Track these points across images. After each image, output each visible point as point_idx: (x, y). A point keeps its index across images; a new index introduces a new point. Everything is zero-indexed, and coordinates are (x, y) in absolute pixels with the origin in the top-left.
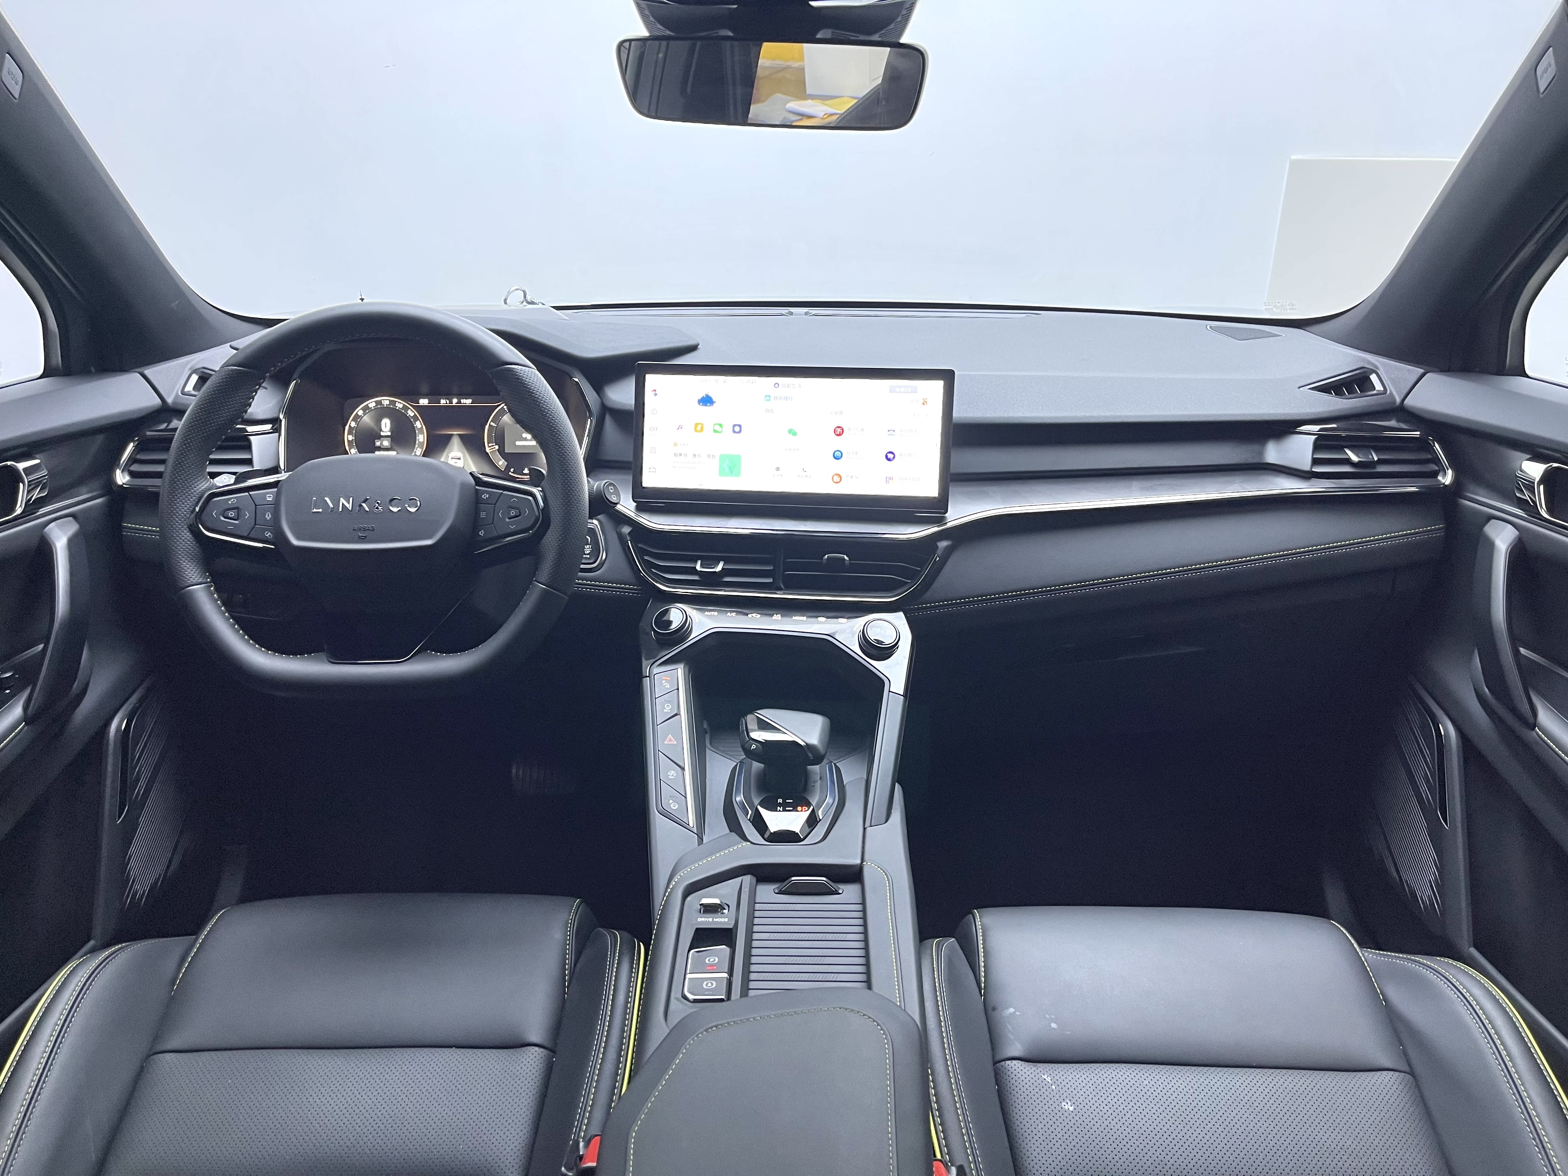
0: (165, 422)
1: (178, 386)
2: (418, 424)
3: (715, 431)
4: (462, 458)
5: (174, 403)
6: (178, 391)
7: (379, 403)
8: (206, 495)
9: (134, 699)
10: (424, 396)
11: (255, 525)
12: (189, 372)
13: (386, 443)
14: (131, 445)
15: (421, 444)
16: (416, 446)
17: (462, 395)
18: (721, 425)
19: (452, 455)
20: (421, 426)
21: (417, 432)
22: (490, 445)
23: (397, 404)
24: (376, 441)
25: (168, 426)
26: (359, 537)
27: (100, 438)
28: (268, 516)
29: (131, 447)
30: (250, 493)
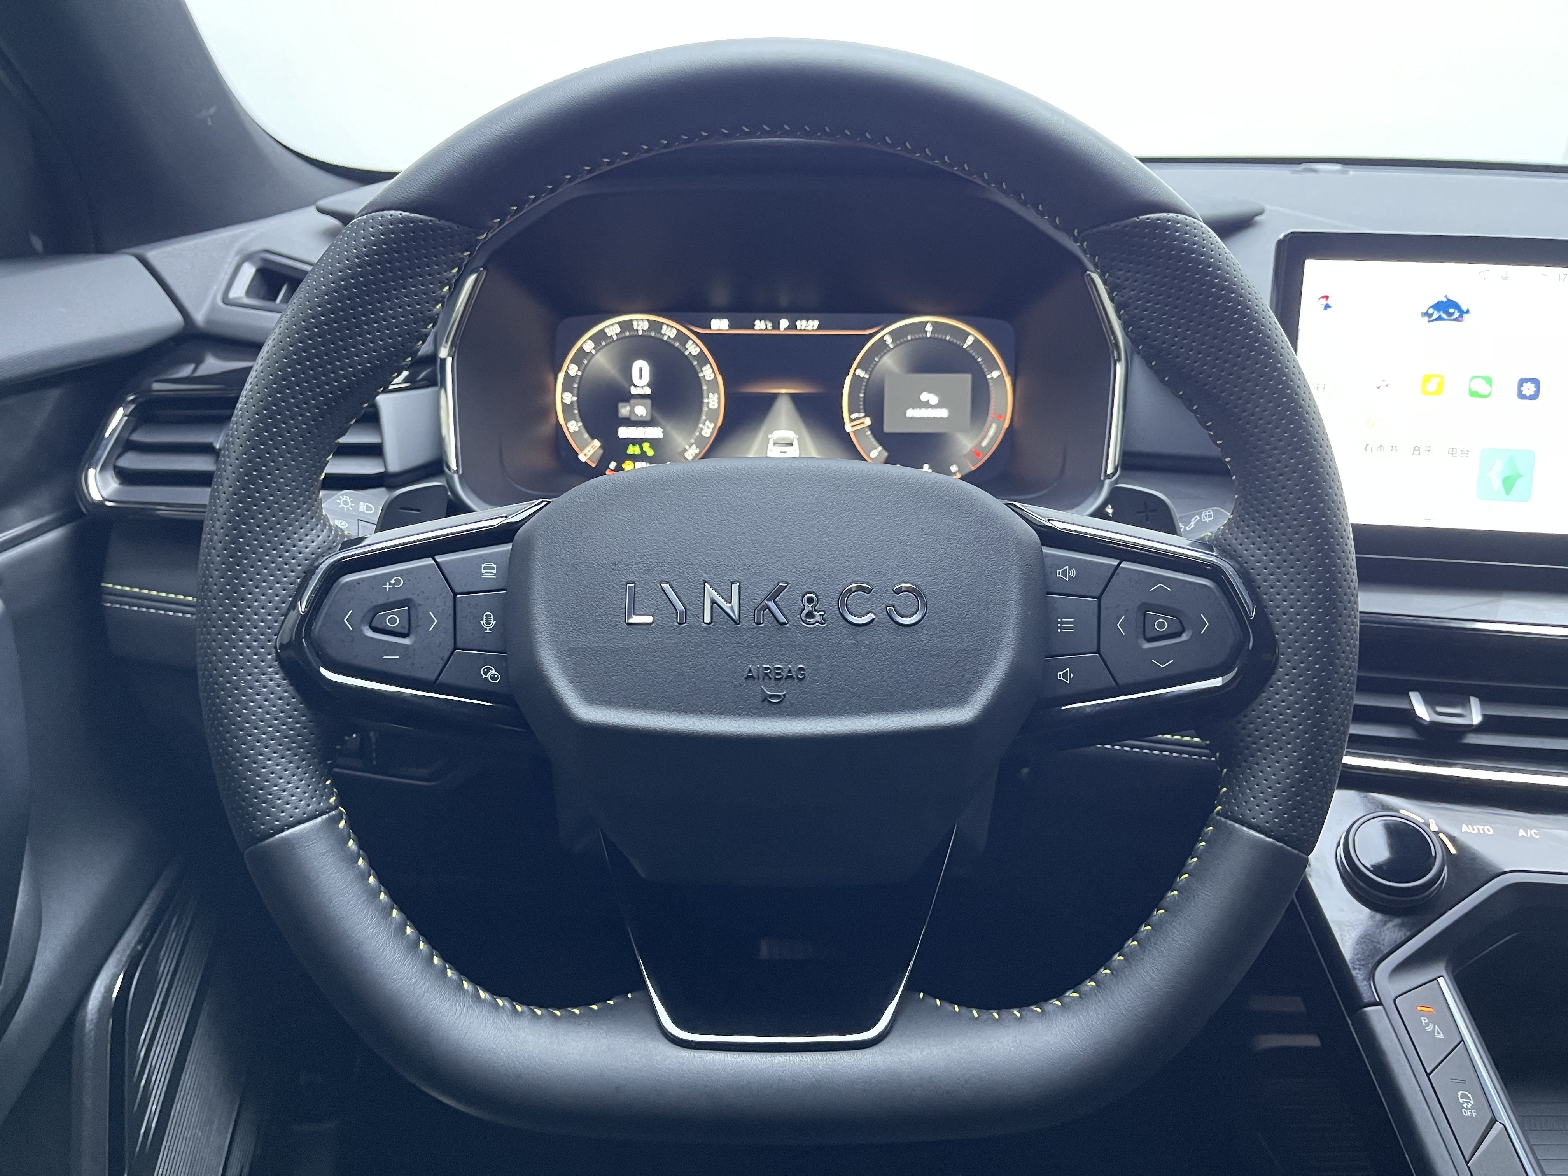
0: (189, 362)
1: (215, 288)
2: (708, 372)
3: (1474, 394)
4: (795, 443)
5: (208, 322)
6: (215, 298)
7: (627, 326)
8: (324, 567)
9: (131, 936)
10: (720, 312)
11: (455, 649)
12: (237, 259)
13: (641, 411)
14: (121, 411)
15: (713, 413)
16: (704, 417)
17: (797, 311)
18: (1489, 381)
19: (777, 434)
20: (713, 376)
21: (705, 387)
22: (853, 416)
23: (665, 329)
24: (621, 405)
25: (195, 370)
26: (765, 699)
27: (53, 396)
28: (488, 623)
29: (119, 417)
30: (439, 559)
